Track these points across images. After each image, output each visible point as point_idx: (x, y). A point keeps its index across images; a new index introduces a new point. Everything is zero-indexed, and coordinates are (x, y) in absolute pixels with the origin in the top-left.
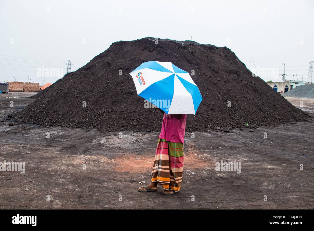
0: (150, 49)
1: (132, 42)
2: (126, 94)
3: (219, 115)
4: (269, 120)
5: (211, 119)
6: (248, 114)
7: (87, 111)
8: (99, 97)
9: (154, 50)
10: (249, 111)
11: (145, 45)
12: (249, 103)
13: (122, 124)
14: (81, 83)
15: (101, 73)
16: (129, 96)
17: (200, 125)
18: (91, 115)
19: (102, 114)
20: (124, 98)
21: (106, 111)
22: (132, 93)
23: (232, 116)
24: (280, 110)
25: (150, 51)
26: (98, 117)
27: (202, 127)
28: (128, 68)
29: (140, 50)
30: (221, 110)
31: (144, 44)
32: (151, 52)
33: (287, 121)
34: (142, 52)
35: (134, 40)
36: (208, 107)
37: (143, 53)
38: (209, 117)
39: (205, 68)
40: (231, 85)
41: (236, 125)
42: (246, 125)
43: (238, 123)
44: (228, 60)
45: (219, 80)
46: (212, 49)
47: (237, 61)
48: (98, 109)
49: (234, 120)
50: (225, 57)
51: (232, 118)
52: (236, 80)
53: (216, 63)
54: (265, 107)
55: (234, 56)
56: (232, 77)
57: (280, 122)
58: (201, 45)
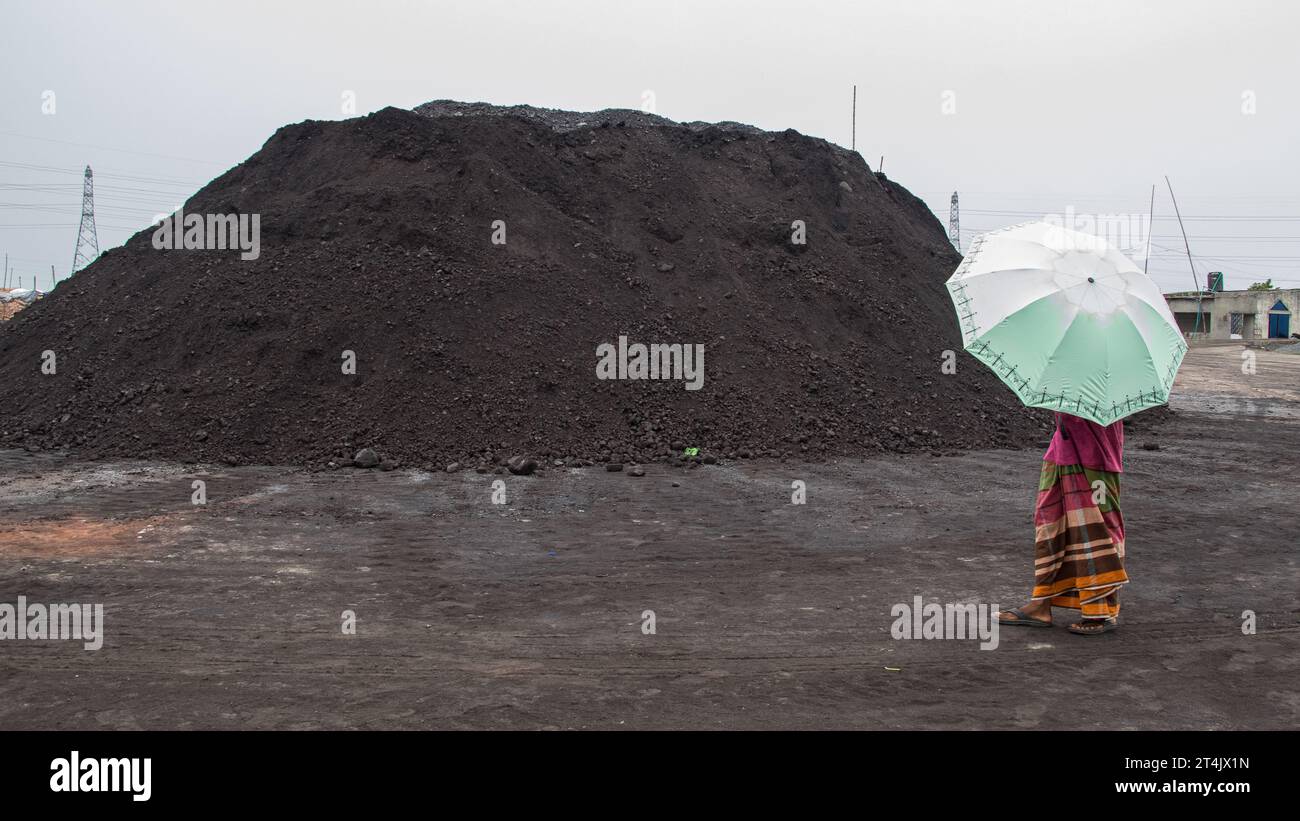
0: (409, 149)
1: (348, 123)
2: (234, 325)
3: (570, 411)
4: (832, 437)
5: (518, 425)
6: (734, 412)
7: (80, 390)
8: (142, 338)
9: (424, 154)
10: (744, 398)
11: (391, 135)
12: (767, 365)
13: (162, 435)
14: (114, 285)
16: (242, 334)
17: (452, 447)
18: (86, 403)
19: (129, 401)
20: (223, 341)
21: (149, 390)
22: (255, 324)
23: (632, 417)
25: (406, 159)
26: (109, 411)
27: (458, 452)
29: (368, 154)
30: (595, 390)
31: (389, 131)
32: (409, 161)
33: (944, 443)
34: (373, 162)
35: (358, 116)
36: (534, 375)
37: (372, 168)
38: (515, 414)
39: (625, 220)
40: (717, 289)
41: (630, 450)
42: (687, 453)
43: (649, 446)
44: (786, 185)
45: (668, 271)
46: (712, 140)
47: (842, 188)
48: (123, 380)
49: (639, 433)
50: (771, 175)
51: (633, 423)
52: (759, 269)
53: (700, 199)
54: (862, 385)
55: (827, 167)
56: (748, 255)
57: (886, 447)
58: (663, 127)
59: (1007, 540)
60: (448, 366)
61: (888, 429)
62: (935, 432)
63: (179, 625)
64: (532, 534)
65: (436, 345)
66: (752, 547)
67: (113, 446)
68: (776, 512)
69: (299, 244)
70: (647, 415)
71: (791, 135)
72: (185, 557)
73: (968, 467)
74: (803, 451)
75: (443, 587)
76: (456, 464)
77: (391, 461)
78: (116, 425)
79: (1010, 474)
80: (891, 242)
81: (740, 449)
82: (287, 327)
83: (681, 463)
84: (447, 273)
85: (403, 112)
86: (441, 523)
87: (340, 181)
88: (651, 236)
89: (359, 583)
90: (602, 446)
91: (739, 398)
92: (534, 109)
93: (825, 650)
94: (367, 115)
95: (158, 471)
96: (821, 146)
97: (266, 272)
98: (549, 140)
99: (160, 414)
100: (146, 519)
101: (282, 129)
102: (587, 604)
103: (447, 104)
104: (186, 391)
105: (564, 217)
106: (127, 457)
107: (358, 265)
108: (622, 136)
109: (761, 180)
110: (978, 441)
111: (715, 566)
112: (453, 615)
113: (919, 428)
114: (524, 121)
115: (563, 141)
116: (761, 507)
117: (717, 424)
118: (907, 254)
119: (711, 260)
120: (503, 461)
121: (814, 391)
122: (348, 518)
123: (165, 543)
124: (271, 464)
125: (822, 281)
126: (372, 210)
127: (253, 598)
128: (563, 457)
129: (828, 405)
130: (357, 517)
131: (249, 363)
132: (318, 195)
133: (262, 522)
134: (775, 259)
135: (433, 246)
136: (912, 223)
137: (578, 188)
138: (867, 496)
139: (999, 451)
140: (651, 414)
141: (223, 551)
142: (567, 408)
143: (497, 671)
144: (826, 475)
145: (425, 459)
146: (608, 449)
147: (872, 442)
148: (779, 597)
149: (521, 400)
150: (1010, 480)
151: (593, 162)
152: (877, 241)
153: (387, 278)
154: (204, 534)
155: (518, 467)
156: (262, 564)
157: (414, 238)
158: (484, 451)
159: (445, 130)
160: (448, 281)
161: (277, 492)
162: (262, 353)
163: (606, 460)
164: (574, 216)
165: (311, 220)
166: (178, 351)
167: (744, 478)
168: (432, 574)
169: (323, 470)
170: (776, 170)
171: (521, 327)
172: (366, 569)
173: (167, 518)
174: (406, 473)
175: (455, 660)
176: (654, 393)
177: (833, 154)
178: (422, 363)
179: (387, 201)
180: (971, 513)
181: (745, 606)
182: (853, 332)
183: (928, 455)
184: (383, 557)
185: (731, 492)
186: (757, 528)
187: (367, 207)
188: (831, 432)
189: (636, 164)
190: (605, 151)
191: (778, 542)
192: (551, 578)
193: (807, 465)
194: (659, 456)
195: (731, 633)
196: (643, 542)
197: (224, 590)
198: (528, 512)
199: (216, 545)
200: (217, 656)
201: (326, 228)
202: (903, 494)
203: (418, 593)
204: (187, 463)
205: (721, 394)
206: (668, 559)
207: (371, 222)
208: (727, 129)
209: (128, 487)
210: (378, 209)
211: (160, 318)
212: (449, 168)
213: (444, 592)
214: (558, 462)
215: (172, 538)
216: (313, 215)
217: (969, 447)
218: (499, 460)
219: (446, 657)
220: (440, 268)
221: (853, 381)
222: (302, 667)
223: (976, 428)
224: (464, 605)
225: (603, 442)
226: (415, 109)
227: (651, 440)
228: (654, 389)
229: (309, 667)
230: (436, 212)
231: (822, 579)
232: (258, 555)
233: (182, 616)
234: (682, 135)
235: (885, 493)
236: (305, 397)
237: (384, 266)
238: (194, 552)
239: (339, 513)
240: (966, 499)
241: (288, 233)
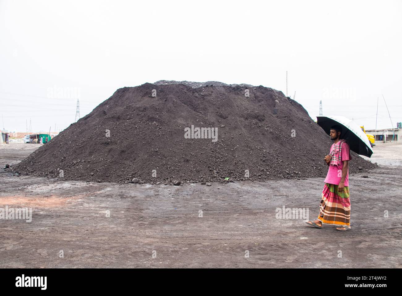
1: (135, 87)
4: (268, 174)
5: (178, 171)
7: (63, 161)
8: (79, 147)
10: (243, 163)
11: (147, 90)
12: (250, 154)
13: (82, 174)
14: (73, 133)
15: (94, 123)
16: (105, 146)
17: (159, 177)
18: (64, 165)
19: (75, 164)
20: (100, 148)
21: (80, 161)
22: (108, 143)
23: (210, 169)
24: (300, 162)
25: (151, 97)
26: (70, 167)
27: (161, 179)
28: (119, 117)
29: (141, 96)
30: (200, 161)
33: (302, 176)
34: (142, 98)
35: (139, 85)
36: (183, 157)
37: (142, 100)
38: (177, 168)
39: (212, 113)
40: (237, 132)
41: (209, 178)
42: (226, 179)
43: (215, 177)
44: (259, 101)
45: (223, 127)
46: (238, 89)
47: (276, 102)
48: (74, 159)
49: (212, 173)
50: (255, 99)
51: (211, 171)
52: (250, 126)
53: (234, 106)
54: (279, 159)
55: (271, 96)
56: (247, 122)
57: (284, 177)
58: (224, 86)
59: (309, 205)
60: (159, 155)
61: (285, 172)
62: (300, 173)
63: (68, 226)
64: (172, 203)
65: (156, 149)
66: (233, 207)
67: (69, 177)
68: (244, 197)
69: (121, 121)
70: (215, 168)
71: (261, 87)
72: (77, 208)
73: (307, 183)
74: (259, 178)
75: (142, 217)
76: (159, 182)
77: (142, 181)
78: (71, 171)
79: (318, 185)
80: (290, 117)
81: (241, 178)
82: (116, 144)
83: (223, 182)
84: (160, 129)
85: (151, 84)
86: (149, 199)
87: (133, 104)
88: (218, 117)
89: (119, 216)
90: (201, 177)
91: (242, 163)
92: (188, 82)
93: (240, 238)
94: (141, 85)
95: (79, 184)
96: (270, 90)
97: (112, 129)
98: (191, 90)
99: (82, 168)
100: (70, 197)
101: (118, 89)
102: (179, 223)
103: (163, 81)
104: (89, 162)
105: (194, 112)
106: (73, 180)
107: (136, 127)
108: (212, 89)
109: (252, 100)
110: (312, 175)
111: (220, 213)
112: (141, 225)
113: (295, 171)
114: (184, 85)
115: (195, 91)
116: (240, 195)
117: (235, 171)
118: (295, 120)
119: (236, 124)
120: (173, 182)
121: (264, 161)
122: (124, 198)
123: (73, 204)
124: (110, 182)
125: (268, 129)
126: (141, 111)
127: (90, 220)
128: (190, 180)
129: (268, 165)
130: (127, 197)
131: (106, 154)
132: (127, 107)
133: (101, 198)
134: (254, 123)
135: (157, 121)
136: (298, 111)
137: (199, 104)
138: (273, 192)
139: (319, 178)
140: (216, 168)
141: (87, 206)
142: (192, 166)
143: (146, 241)
144: (264, 185)
145: (151, 181)
146: (203, 178)
147: (280, 176)
148: (234, 222)
149: (179, 164)
150: (318, 187)
151: (203, 96)
152: (285, 117)
153: (144, 130)
154: (84, 202)
155: (176, 183)
156: (96, 210)
157: (152, 119)
158: (168, 179)
159: (162, 88)
160: (160, 131)
161: (108, 190)
162: (109, 151)
163: (202, 181)
164: (197, 112)
165: (124, 114)
166: (88, 151)
167: (239, 187)
168: (140, 214)
169: (123, 184)
170: (256, 97)
171: (180, 144)
172: (123, 212)
173: (76, 197)
174: (145, 185)
175: (136, 238)
176: (217, 162)
177: (273, 92)
178: (152, 154)
179: (145, 109)
180: (302, 197)
181: (223, 224)
182: (277, 144)
183: (297, 179)
184: (129, 209)
185: (234, 191)
186: (237, 202)
187: (140, 111)
188: (268, 173)
189: (216, 97)
190: (206, 93)
191: (241, 206)
192: (172, 215)
193: (259, 183)
194: (217, 180)
195: (215, 232)
196: (203, 205)
197: (83, 217)
198: (174, 196)
199: (86, 205)
200: (74, 235)
201: (129, 117)
202: (284, 191)
203: (134, 219)
204: (88, 182)
205: (237, 162)
206: (207, 210)
207: (140, 115)
208: (243, 86)
209: (70, 188)
210: (143, 111)
211: (84, 142)
212: (163, 99)
213: (141, 219)
214: (188, 182)
215: (75, 202)
216: (125, 113)
217: (310, 177)
218: (172, 181)
219: (134, 237)
220: (158, 127)
221: (276, 158)
222: (95, 239)
223: (312, 172)
224: (145, 223)
225: (202, 176)
226: (154, 83)
227: (215, 175)
228: (217, 161)
229: (97, 239)
230: (158, 112)
231: (249, 217)
232: (96, 207)
233: (70, 224)
234: (229, 88)
235: (278, 191)
236: (120, 163)
237: (143, 127)
238: (79, 206)
239: (122, 196)
240: (302, 193)
241: (119, 118)
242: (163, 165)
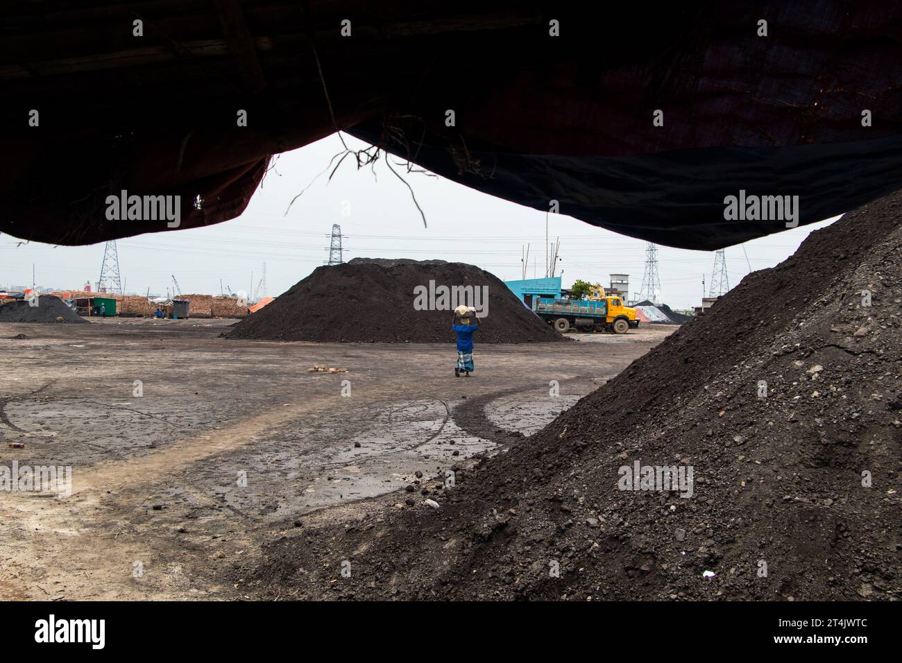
1: (334, 266)
17: (360, 339)
23: (395, 335)
25: (349, 276)
29: (339, 275)
34: (341, 277)
39: (400, 292)
41: (394, 340)
42: (405, 341)
43: (398, 339)
44: (447, 279)
46: (428, 266)
69: (325, 298)
70: (398, 335)
81: (417, 340)
84: (359, 305)
87: (334, 282)
88: (405, 295)
90: (388, 340)
92: (381, 259)
98: (384, 269)
99: (301, 334)
101: (318, 267)
103: (357, 259)
105: (386, 291)
107: (339, 303)
108: (403, 267)
114: (378, 264)
115: (387, 270)
117: (414, 338)
120: (369, 341)
128: (380, 341)
131: (319, 323)
132: (328, 285)
135: (356, 299)
137: (390, 283)
145: (354, 341)
151: (394, 276)
153: (346, 306)
157: (351, 297)
158: (365, 339)
160: (359, 307)
170: (444, 275)
179: (345, 288)
187: (340, 289)
190: (397, 272)
201: (331, 294)
207: (342, 293)
208: (435, 262)
210: (343, 289)
211: (296, 314)
216: (327, 291)
220: (357, 304)
226: (349, 262)
228: (401, 329)
230: (356, 290)
236: (330, 330)
237: (345, 303)
241: (323, 295)
242: (362, 332)
